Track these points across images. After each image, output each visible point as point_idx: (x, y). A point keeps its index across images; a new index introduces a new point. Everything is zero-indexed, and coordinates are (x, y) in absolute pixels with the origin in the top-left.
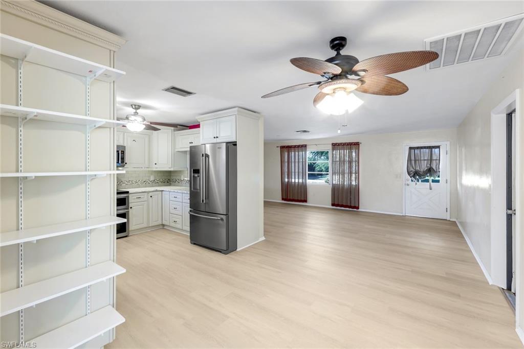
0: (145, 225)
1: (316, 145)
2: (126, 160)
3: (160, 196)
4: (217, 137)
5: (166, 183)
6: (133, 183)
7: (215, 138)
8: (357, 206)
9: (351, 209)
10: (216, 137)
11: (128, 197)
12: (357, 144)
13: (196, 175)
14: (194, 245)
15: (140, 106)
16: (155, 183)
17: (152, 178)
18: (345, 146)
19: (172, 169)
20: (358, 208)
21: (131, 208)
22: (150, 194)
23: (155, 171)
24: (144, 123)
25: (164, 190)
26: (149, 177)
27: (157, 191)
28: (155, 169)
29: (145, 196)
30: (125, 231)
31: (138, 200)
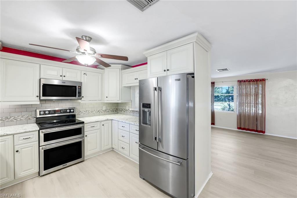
0: (98, 150)
1: (223, 82)
2: (83, 94)
3: (110, 124)
4: (168, 70)
5: (115, 112)
6: (89, 113)
7: (165, 71)
8: (264, 131)
9: (257, 133)
10: (166, 69)
11: (84, 127)
12: (264, 80)
13: (146, 110)
14: (144, 181)
15: (91, 38)
16: (106, 112)
17: (104, 109)
18: (251, 82)
19: (120, 102)
20: (264, 132)
21: (86, 136)
22: (102, 123)
23: (107, 103)
24: (95, 55)
25: (114, 119)
26: (102, 107)
27: (108, 120)
28: (106, 102)
29: (98, 125)
30: (81, 157)
31: (92, 129)
